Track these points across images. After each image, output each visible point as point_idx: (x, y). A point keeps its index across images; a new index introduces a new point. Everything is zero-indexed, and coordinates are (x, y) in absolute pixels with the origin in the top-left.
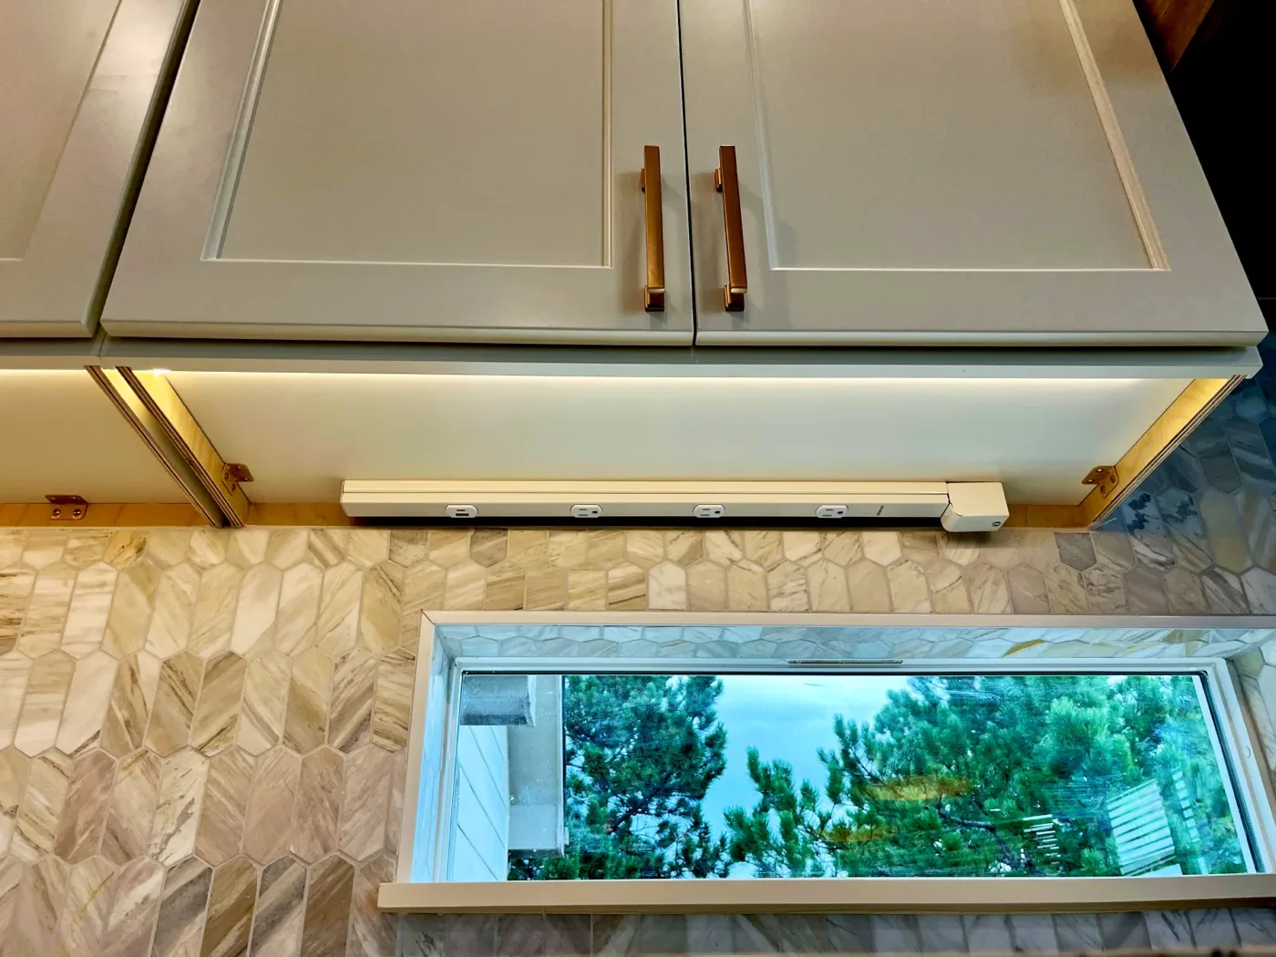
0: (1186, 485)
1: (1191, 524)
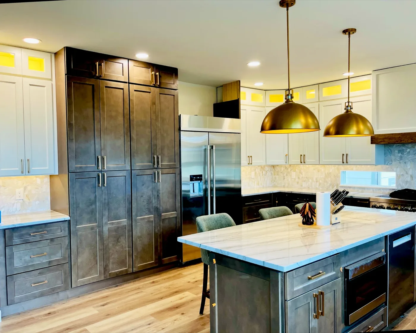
0: (392, 161)
1: (391, 164)
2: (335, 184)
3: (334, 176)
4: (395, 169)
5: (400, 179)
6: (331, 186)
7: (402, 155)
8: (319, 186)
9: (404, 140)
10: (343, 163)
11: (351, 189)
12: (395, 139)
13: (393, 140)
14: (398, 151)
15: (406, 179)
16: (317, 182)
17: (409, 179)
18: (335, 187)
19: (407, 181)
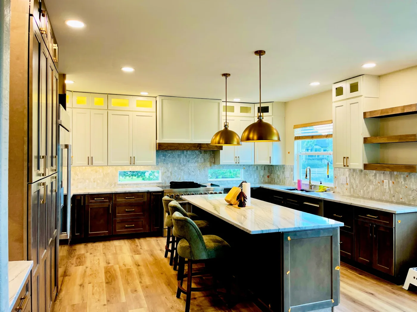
0: (158, 163)
2: (113, 183)
3: (112, 175)
4: (161, 168)
5: (164, 175)
6: (109, 185)
7: (165, 158)
10: (131, 164)
12: (175, 147)
14: (163, 155)
16: (94, 182)
17: (169, 175)
18: (113, 185)
19: (168, 176)
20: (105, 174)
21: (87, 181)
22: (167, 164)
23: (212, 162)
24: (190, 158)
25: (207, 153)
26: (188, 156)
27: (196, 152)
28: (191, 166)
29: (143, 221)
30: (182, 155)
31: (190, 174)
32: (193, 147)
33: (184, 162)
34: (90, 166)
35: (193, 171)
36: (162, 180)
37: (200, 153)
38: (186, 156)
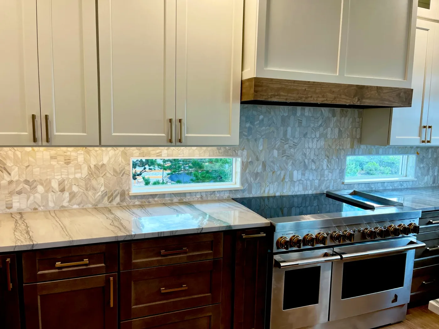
2: (117, 192)
3: (115, 171)
4: (240, 153)
5: (247, 171)
6: (106, 198)
8: (70, 201)
9: (311, 97)
10: (171, 141)
11: (156, 199)
12: (298, 94)
13: (295, 95)
15: (256, 170)
16: (63, 190)
17: (260, 169)
18: (118, 199)
19: (257, 173)
20: (92, 166)
21: (40, 189)
22: (256, 140)
23: (356, 138)
24: (310, 126)
25: (346, 116)
26: (304, 123)
27: (323, 111)
28: (309, 148)
29: (212, 318)
30: (292, 118)
31: (306, 167)
32: (343, 96)
33: (294, 137)
34: (42, 146)
35: (313, 161)
36: (242, 184)
37: (330, 115)
38: (300, 123)
